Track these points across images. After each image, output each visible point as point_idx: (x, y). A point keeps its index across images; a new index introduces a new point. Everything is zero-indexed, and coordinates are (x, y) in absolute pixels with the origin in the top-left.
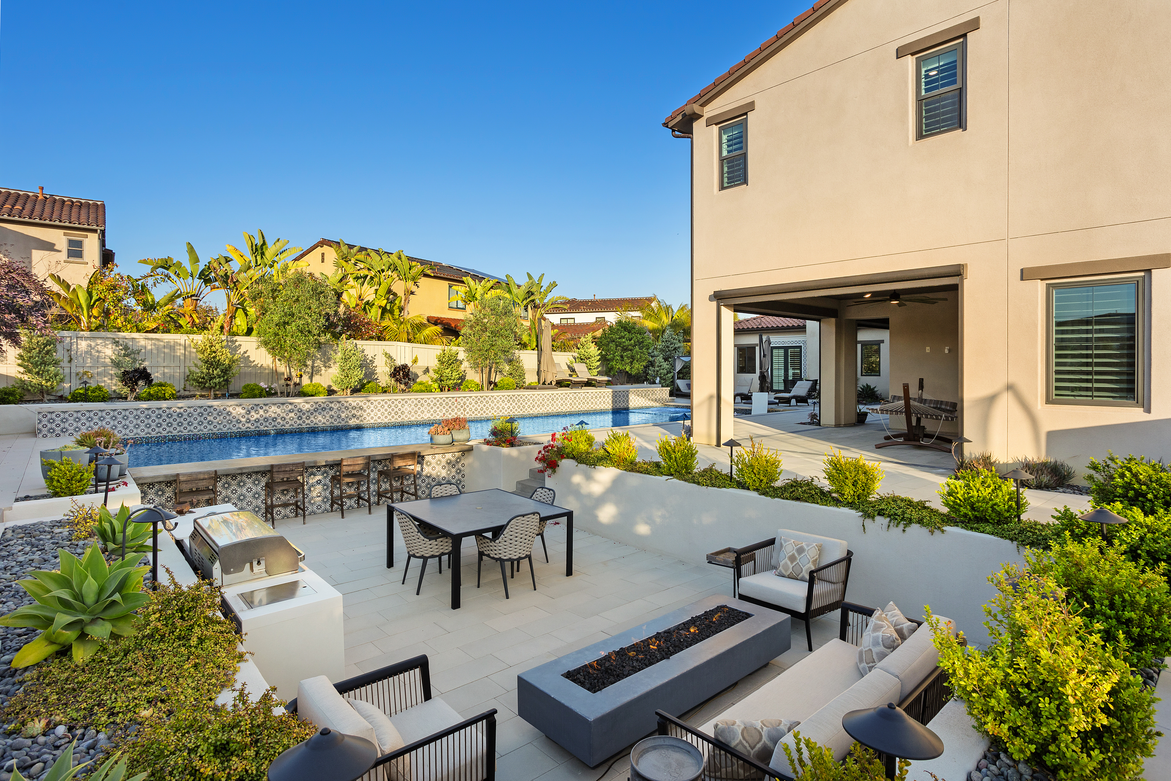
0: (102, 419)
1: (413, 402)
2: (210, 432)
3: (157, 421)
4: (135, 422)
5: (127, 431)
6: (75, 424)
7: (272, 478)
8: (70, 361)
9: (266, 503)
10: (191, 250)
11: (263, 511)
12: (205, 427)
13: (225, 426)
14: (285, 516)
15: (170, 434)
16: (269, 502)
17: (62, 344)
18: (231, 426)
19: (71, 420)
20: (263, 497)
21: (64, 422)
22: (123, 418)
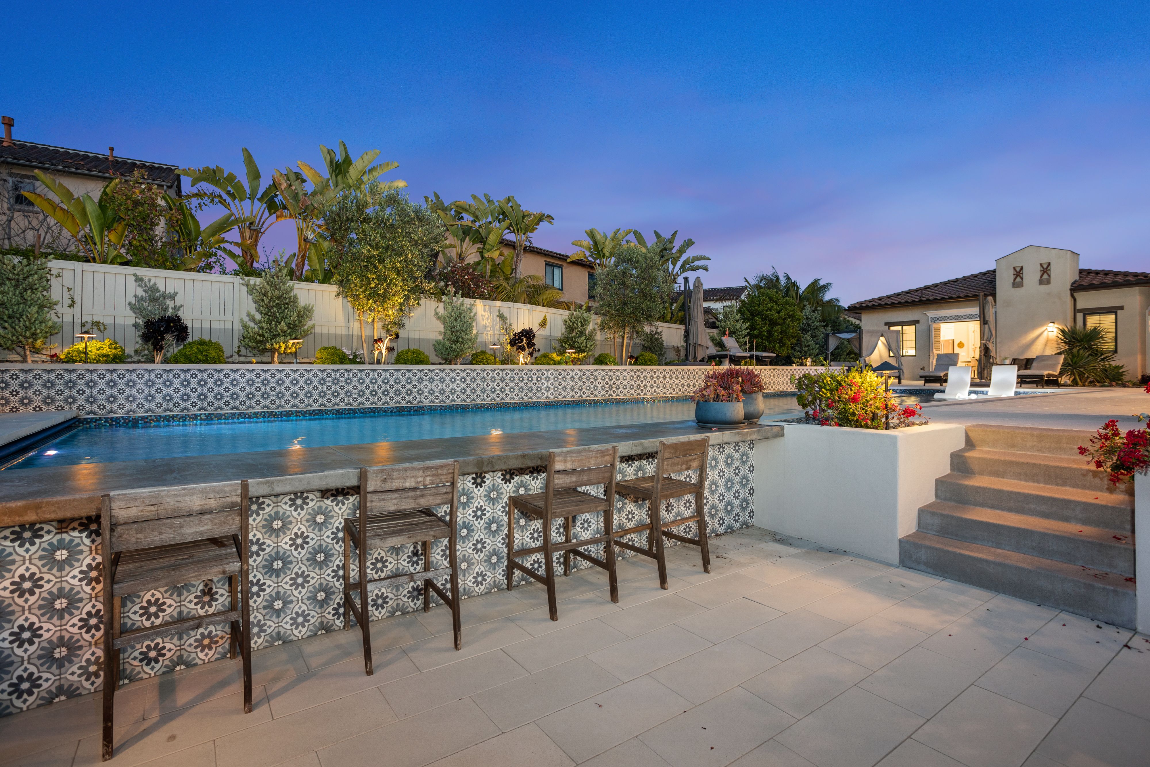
0: (91, 384)
1: (552, 374)
2: (266, 410)
3: (182, 390)
4: (146, 391)
5: (134, 406)
6: (45, 392)
7: (362, 506)
8: (72, 305)
9: (345, 578)
10: (249, 160)
11: (338, 598)
12: (258, 403)
13: (287, 402)
14: (398, 608)
15: (202, 412)
16: (354, 573)
17: (60, 279)
18: (297, 401)
19: (38, 385)
20: (338, 561)
21: (26, 388)
22: (127, 384)
